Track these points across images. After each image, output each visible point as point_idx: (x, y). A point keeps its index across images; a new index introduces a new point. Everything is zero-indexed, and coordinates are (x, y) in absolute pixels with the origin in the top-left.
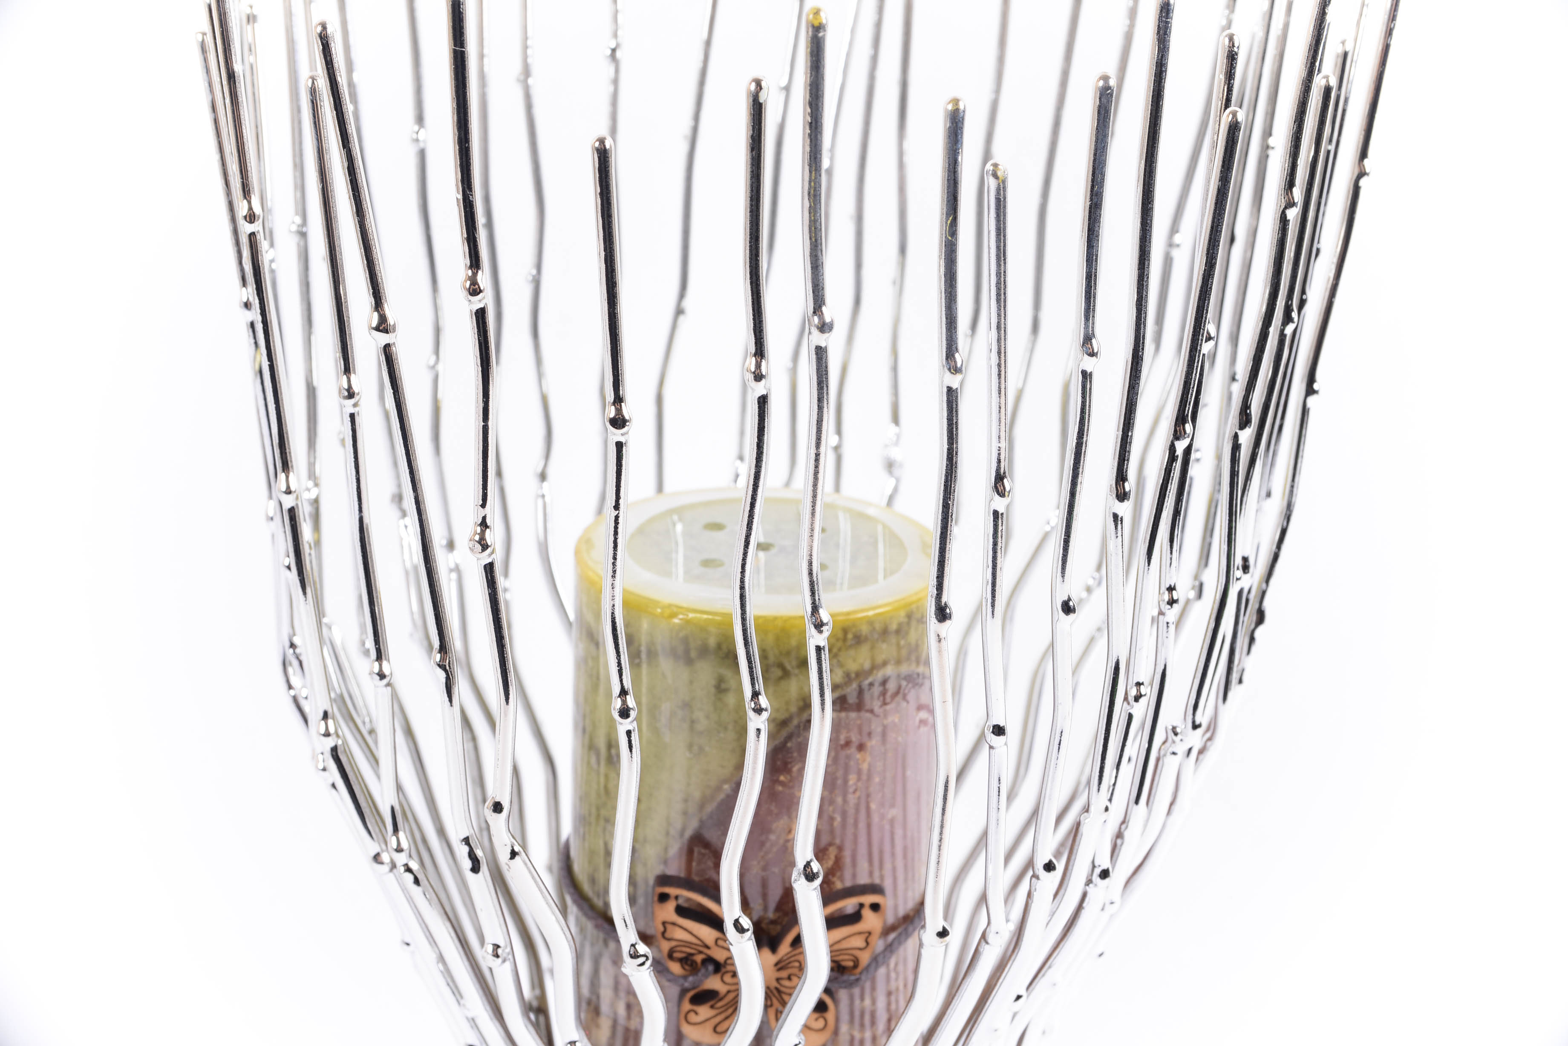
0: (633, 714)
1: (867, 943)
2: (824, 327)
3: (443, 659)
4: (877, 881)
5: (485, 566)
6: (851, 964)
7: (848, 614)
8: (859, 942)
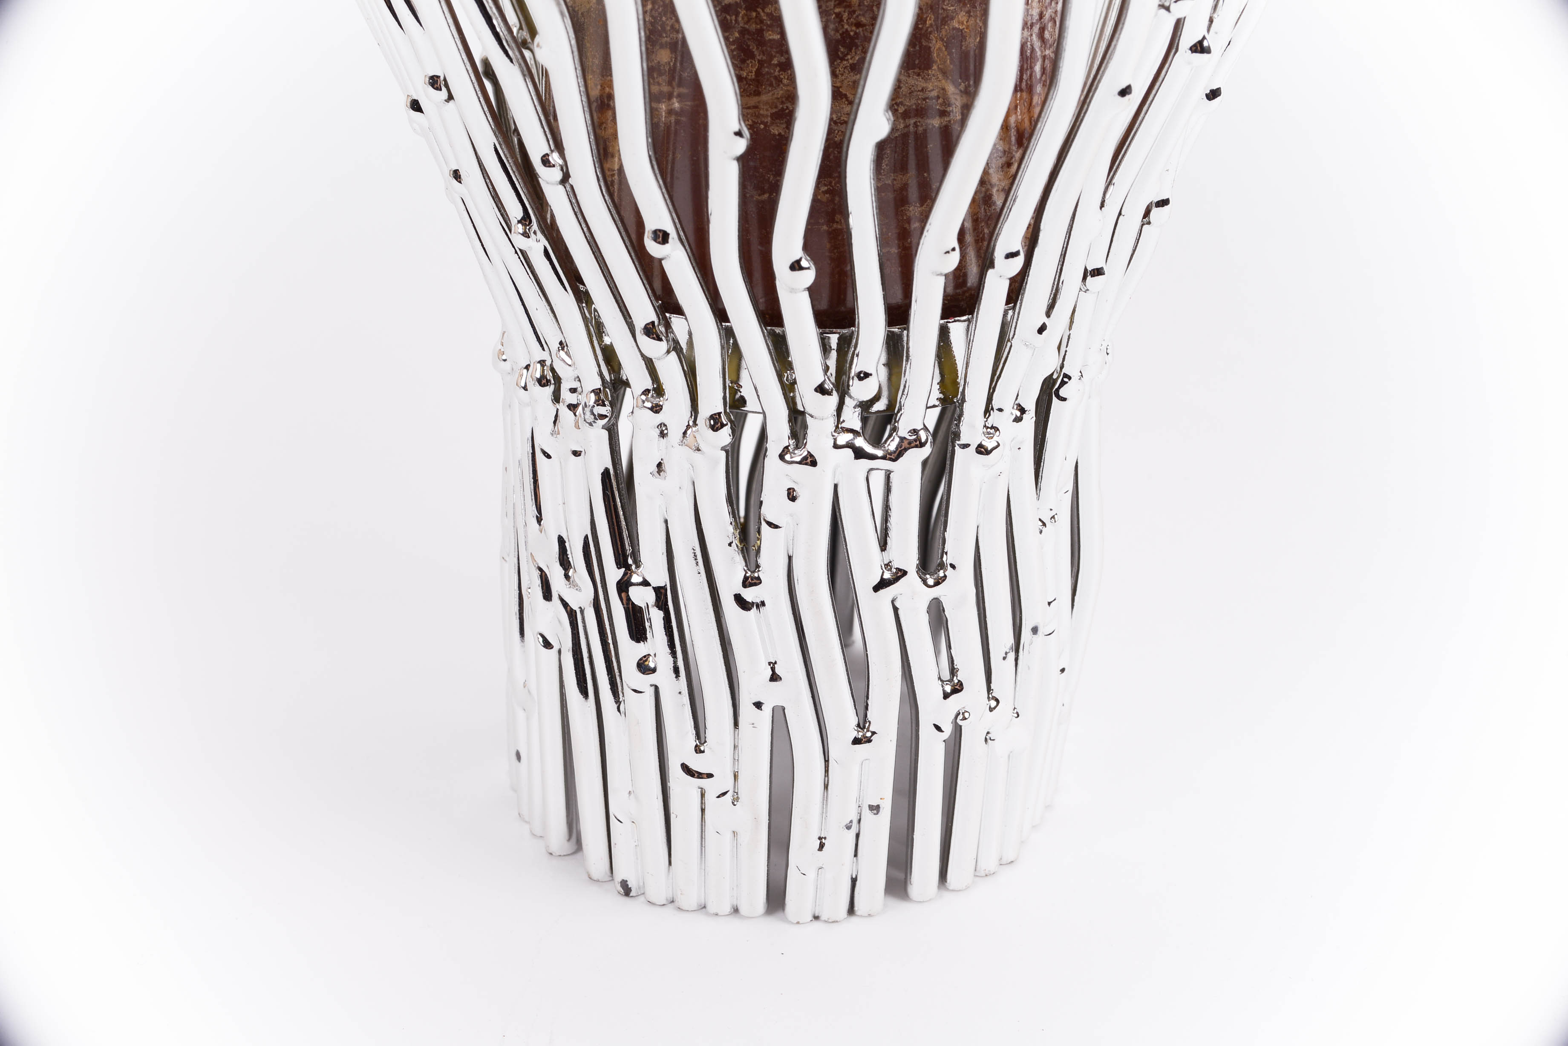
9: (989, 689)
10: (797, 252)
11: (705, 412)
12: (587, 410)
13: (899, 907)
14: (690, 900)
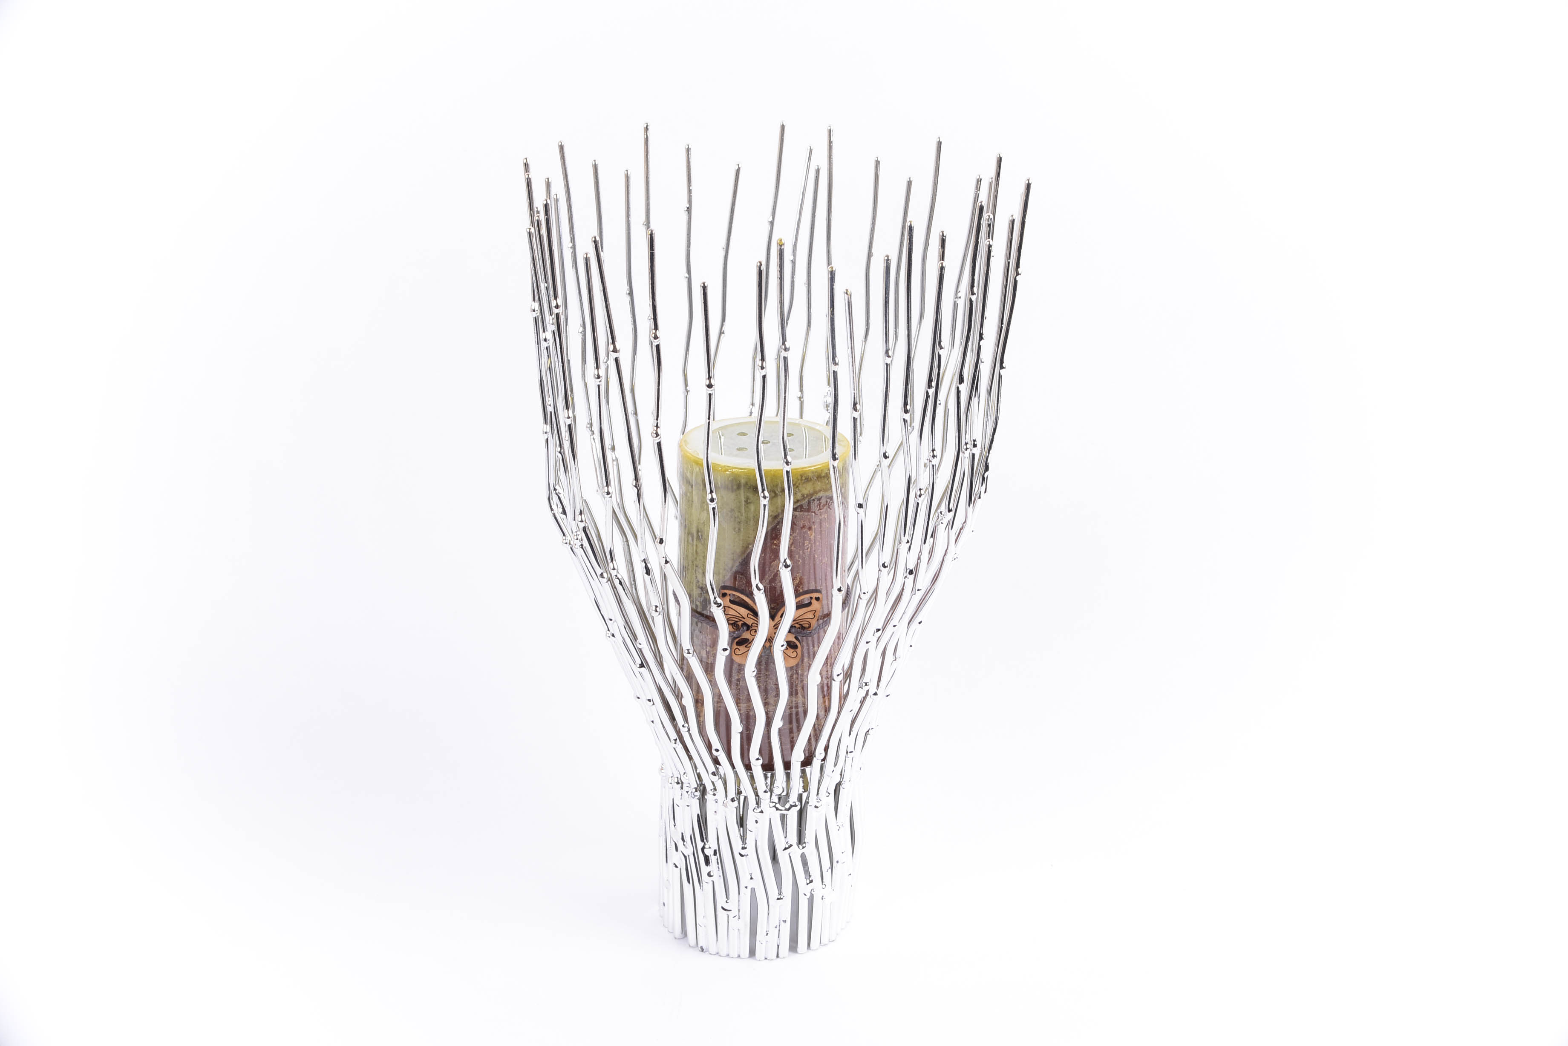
0: (715, 501)
1: (815, 616)
2: (786, 349)
3: (636, 483)
4: (818, 588)
5: (657, 443)
6: (808, 626)
7: (803, 468)
8: (811, 615)
9: (822, 882)
10: (757, 756)
11: (730, 797)
12: (692, 794)
13: (794, 956)
14: (724, 953)
